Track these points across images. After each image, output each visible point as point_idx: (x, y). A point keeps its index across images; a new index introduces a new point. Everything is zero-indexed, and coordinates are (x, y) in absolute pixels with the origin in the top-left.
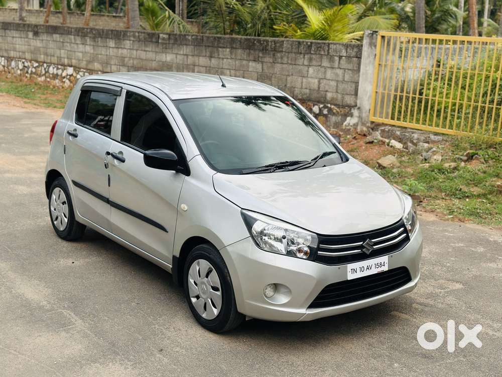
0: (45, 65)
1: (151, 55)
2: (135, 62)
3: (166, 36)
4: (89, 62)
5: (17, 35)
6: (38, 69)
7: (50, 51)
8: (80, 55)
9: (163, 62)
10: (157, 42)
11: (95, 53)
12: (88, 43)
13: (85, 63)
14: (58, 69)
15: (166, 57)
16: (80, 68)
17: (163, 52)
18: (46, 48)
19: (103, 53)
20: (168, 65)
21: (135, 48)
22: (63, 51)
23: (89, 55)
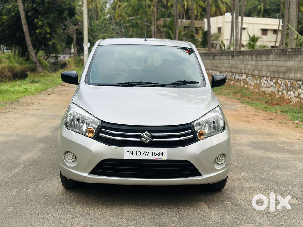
0: (234, 74)
1: (282, 63)
2: (274, 68)
3: (290, 50)
4: (253, 71)
5: (225, 58)
6: (232, 77)
7: (237, 66)
8: (249, 66)
9: (287, 67)
10: (286, 54)
11: (257, 64)
12: (254, 59)
13: (251, 71)
14: (239, 76)
15: (289, 63)
16: (248, 75)
17: (288, 61)
18: (236, 64)
19: (260, 64)
20: (290, 69)
21: (275, 59)
22: (243, 65)
23: (253, 66)
